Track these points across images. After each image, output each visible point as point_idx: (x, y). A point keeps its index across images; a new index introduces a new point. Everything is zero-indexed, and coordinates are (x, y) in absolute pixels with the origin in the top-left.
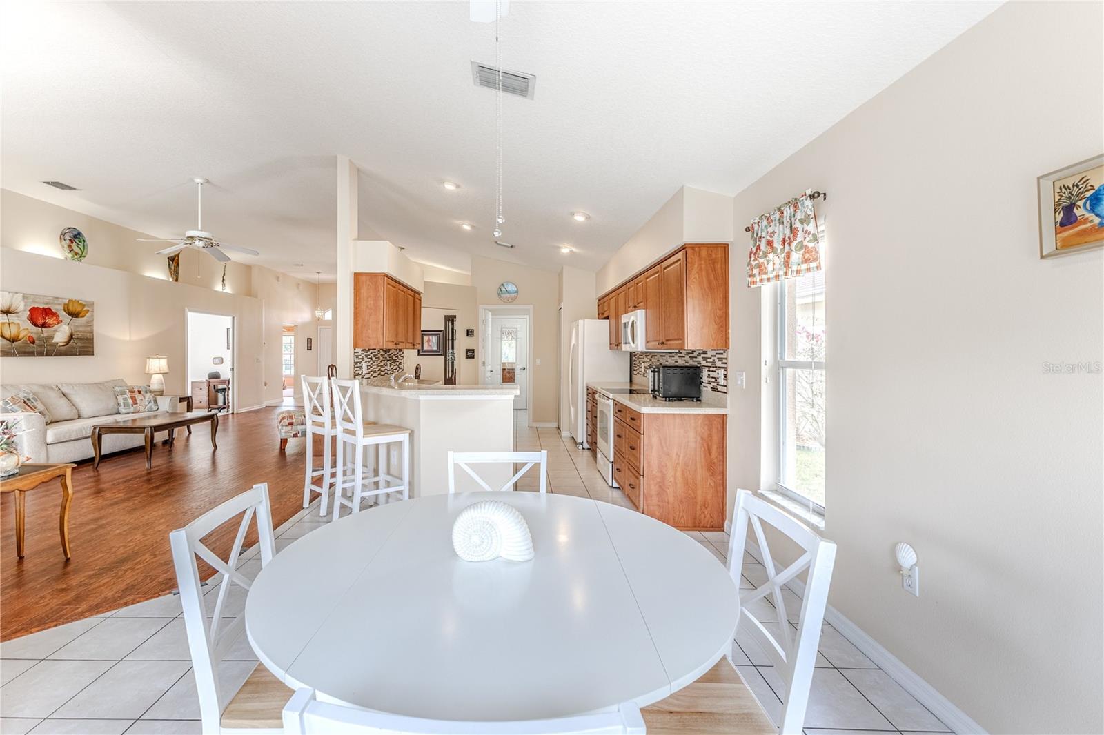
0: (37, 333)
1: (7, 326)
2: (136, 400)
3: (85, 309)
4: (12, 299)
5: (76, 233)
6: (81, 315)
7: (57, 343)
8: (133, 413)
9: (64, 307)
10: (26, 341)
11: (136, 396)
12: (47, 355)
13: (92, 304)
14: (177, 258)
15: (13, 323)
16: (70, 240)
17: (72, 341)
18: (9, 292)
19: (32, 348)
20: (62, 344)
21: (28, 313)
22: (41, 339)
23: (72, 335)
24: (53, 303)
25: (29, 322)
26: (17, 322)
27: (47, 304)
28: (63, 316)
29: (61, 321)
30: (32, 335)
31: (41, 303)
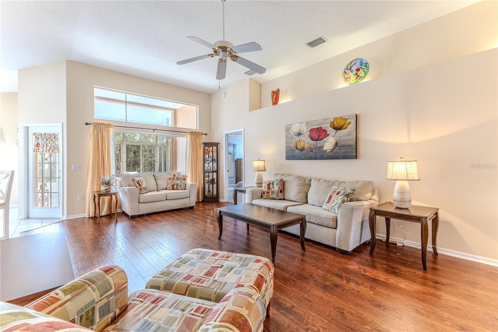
0: (314, 145)
1: (298, 142)
3: (348, 121)
4: (300, 127)
6: (345, 127)
7: (326, 150)
9: (331, 124)
10: (307, 150)
12: (319, 159)
13: (353, 117)
15: (301, 140)
17: (337, 148)
19: (311, 154)
20: (330, 151)
21: (308, 133)
22: (315, 148)
23: (336, 144)
24: (323, 123)
25: (309, 138)
26: (303, 139)
27: (319, 125)
28: (330, 131)
29: (328, 135)
30: (311, 146)
31: (316, 125)
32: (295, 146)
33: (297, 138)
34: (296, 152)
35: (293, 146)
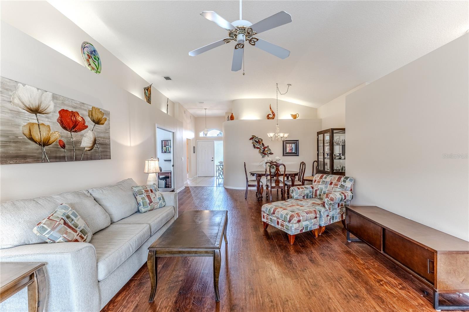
0: (67, 137)
1: (36, 127)
2: (150, 198)
3: (104, 117)
4: (41, 97)
5: (92, 50)
6: (102, 122)
7: (84, 148)
8: (149, 211)
9: (89, 114)
10: (56, 145)
11: (150, 194)
12: (76, 160)
13: (108, 114)
14: (150, 88)
15: (43, 124)
16: (88, 55)
17: (96, 146)
18: (38, 89)
19: (62, 152)
20: (89, 149)
21: (58, 115)
22: (71, 143)
23: (95, 140)
24: (80, 108)
25: (59, 124)
26: (47, 123)
27: (75, 108)
28: (88, 122)
29: (87, 127)
30: (63, 139)
31: (69, 106)
32: (27, 132)
33: (33, 118)
34: (29, 147)
35: (21, 132)
